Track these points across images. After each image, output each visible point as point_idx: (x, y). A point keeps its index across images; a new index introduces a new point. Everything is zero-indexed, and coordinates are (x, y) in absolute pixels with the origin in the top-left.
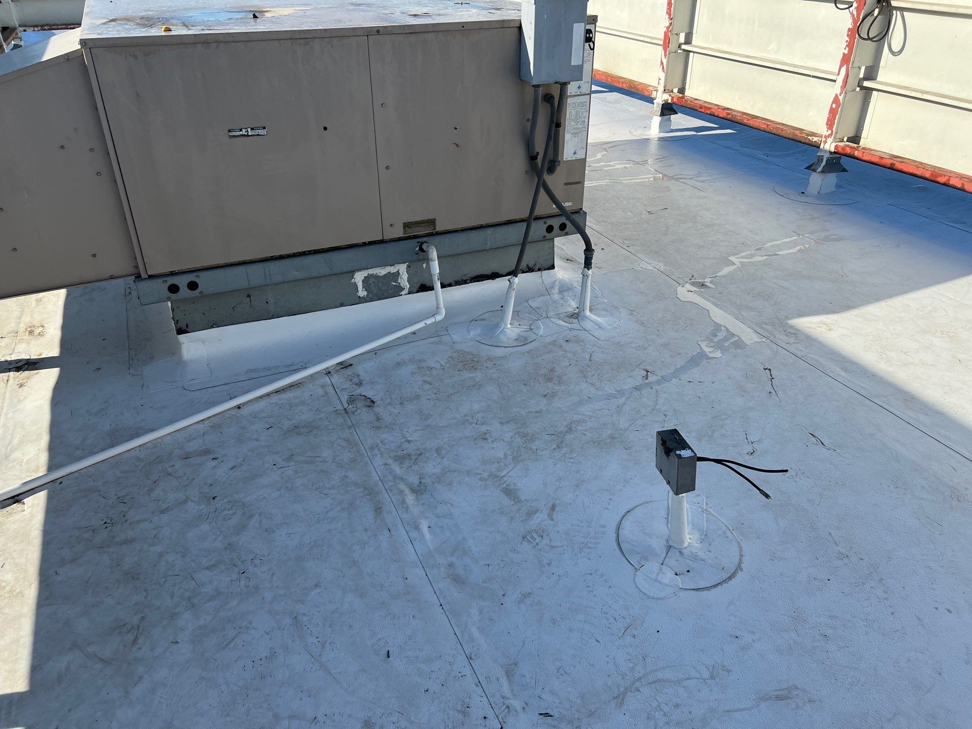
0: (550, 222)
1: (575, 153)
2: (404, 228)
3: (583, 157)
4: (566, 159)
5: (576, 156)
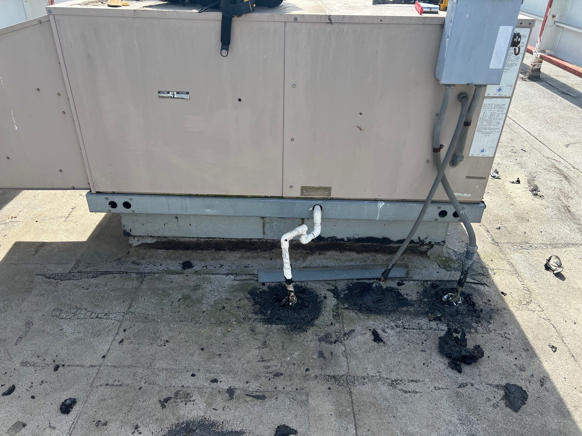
0: (444, 207)
1: (482, 151)
2: (302, 190)
3: (491, 155)
4: (472, 155)
5: (483, 153)
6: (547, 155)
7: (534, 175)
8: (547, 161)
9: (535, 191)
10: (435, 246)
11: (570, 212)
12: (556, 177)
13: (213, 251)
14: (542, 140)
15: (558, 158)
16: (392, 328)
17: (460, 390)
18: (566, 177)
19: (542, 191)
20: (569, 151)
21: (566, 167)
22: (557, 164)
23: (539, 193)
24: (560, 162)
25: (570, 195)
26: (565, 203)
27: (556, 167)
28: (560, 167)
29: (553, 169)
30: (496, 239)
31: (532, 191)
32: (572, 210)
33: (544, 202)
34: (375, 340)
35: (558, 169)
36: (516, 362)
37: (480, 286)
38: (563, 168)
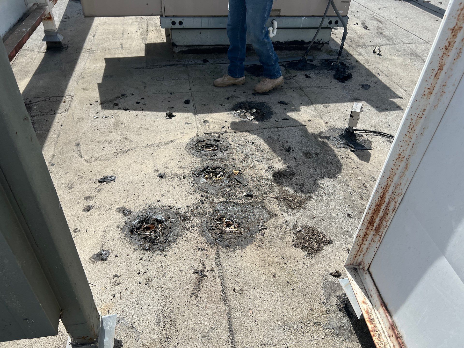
0: (331, 19)
6: (370, 13)
7: (365, 21)
8: (370, 15)
9: (366, 27)
10: (325, 44)
11: (383, 34)
12: (375, 22)
13: (217, 54)
14: (366, 7)
15: (375, 14)
16: (313, 74)
17: (345, 87)
18: (380, 22)
19: (369, 27)
20: (380, 11)
21: (380, 18)
22: (375, 17)
23: (368, 28)
24: (376, 16)
25: (383, 28)
26: (380, 31)
27: (375, 18)
28: (376, 17)
29: (374, 19)
30: (350, 45)
31: (364, 27)
32: (384, 33)
33: (370, 31)
34: (307, 77)
35: (376, 19)
36: (365, 79)
37: (346, 60)
38: (378, 18)
